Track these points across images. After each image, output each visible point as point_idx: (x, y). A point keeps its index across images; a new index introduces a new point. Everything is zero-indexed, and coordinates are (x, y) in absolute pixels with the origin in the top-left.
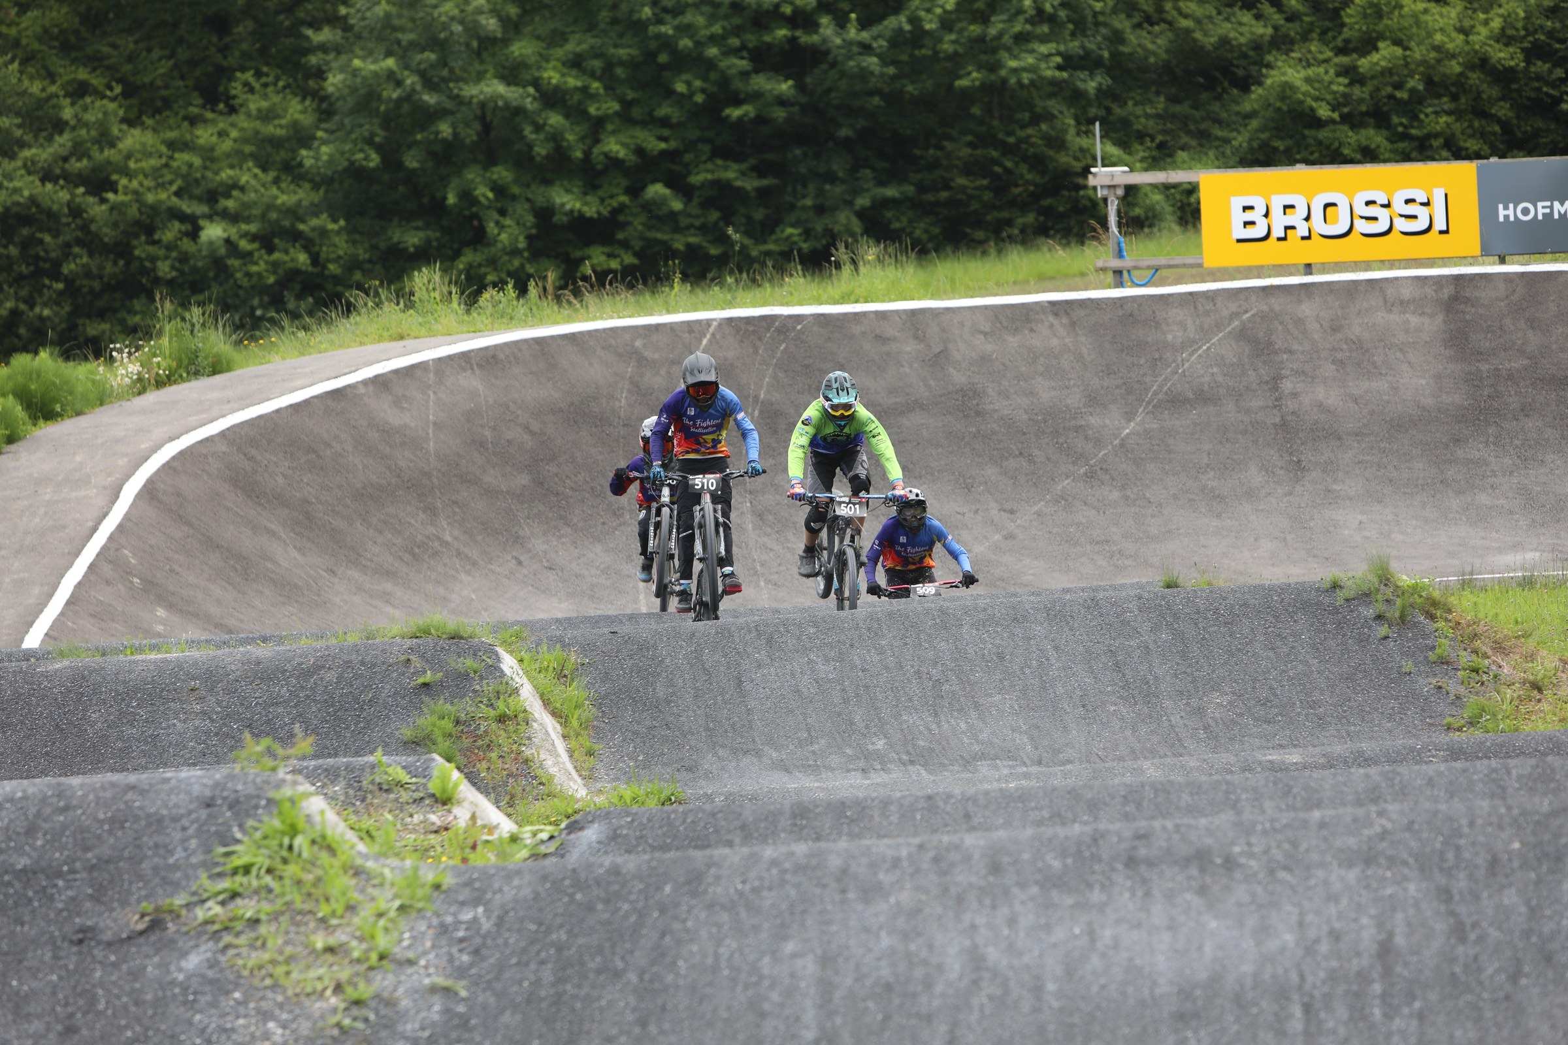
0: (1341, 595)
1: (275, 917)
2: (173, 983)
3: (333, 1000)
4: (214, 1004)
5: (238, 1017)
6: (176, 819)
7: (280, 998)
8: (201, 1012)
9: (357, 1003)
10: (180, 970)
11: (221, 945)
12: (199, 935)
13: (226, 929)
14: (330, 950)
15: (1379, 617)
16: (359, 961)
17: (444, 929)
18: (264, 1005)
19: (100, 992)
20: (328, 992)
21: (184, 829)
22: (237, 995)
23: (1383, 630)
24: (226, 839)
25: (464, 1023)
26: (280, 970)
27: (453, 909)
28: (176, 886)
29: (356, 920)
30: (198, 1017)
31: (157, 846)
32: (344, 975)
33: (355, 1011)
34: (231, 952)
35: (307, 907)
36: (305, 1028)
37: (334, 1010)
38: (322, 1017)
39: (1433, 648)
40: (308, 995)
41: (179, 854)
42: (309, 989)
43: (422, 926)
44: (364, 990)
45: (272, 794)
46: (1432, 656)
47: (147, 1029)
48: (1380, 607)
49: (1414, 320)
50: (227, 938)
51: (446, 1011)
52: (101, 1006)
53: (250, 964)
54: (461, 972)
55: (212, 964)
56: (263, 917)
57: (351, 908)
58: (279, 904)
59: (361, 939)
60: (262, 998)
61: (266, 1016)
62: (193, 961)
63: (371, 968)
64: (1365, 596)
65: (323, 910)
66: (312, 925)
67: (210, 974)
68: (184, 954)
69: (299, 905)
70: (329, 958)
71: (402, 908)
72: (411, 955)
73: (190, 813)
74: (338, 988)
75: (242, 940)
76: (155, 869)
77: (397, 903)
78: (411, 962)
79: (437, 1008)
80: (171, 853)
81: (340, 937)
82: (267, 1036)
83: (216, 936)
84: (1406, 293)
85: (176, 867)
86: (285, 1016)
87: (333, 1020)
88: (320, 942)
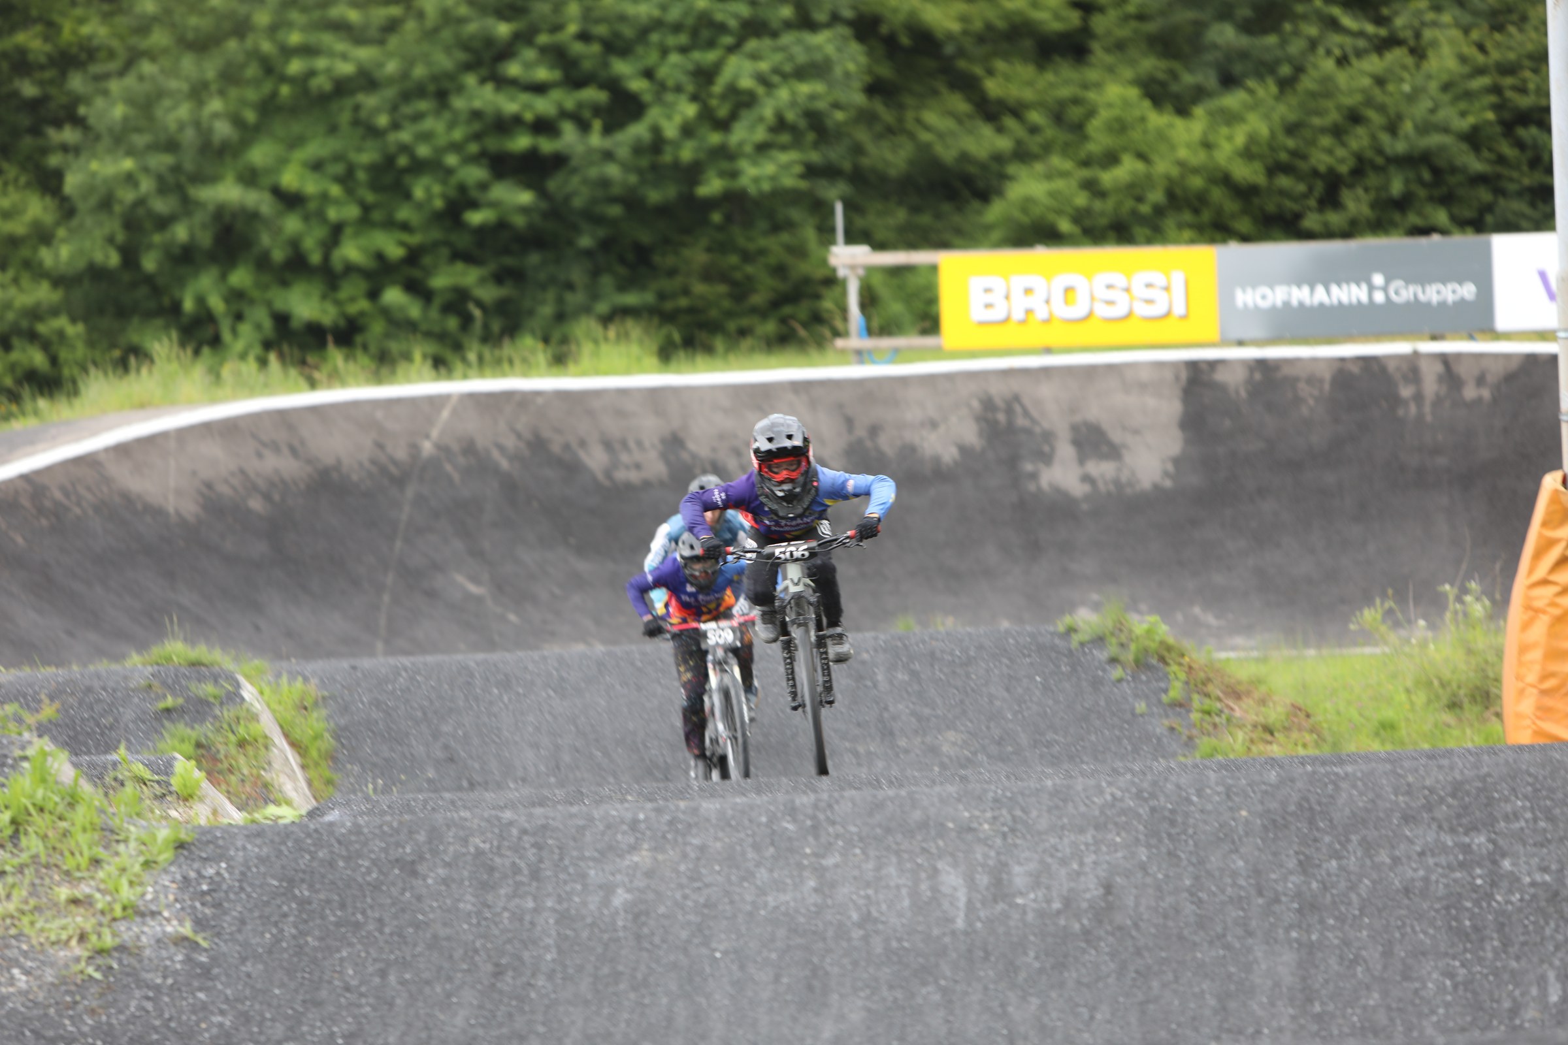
0: (1076, 639)
1: (21, 869)
3: (77, 950)
7: (24, 947)
9: (100, 952)
14: (75, 901)
15: (1114, 661)
16: (103, 913)
18: (10, 953)
20: (74, 942)
23: (1117, 673)
25: (206, 972)
26: (26, 920)
27: (196, 865)
29: (101, 874)
32: (88, 926)
33: (100, 961)
35: (52, 860)
36: (49, 976)
37: (77, 960)
38: (67, 966)
39: (1166, 691)
40: (53, 943)
42: (53, 938)
43: (165, 881)
44: (108, 941)
45: (18, 753)
46: (1165, 698)
48: (1113, 649)
49: (1151, 402)
51: (188, 960)
54: (200, 924)
57: (96, 862)
58: (24, 857)
59: (103, 892)
60: (8, 947)
61: (11, 963)
63: (114, 920)
64: (1099, 640)
65: (69, 864)
66: (57, 878)
69: (43, 859)
70: (72, 907)
71: (147, 864)
72: (154, 907)
74: (83, 938)
77: (141, 859)
78: (154, 914)
79: (179, 958)
81: (84, 889)
82: (12, 981)
84: (1145, 376)
86: (29, 964)
87: (77, 968)
88: (64, 893)
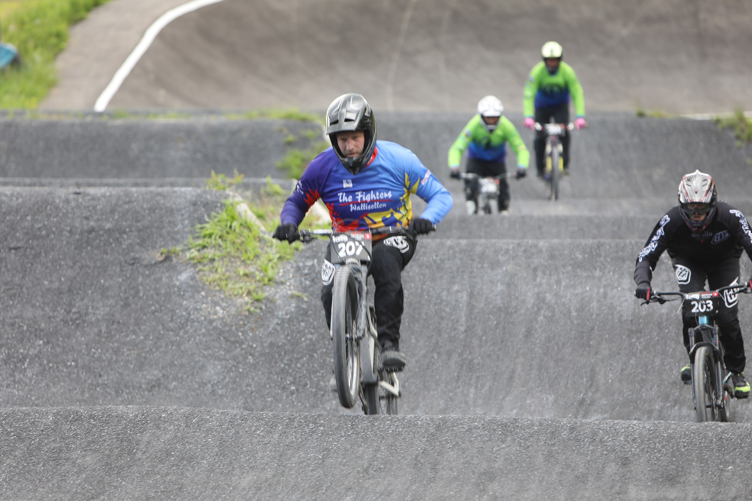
0: (720, 125)
1: (222, 258)
2: (174, 286)
3: (247, 299)
4: (192, 297)
5: (203, 303)
6: (179, 210)
7: (222, 296)
8: (186, 300)
9: (258, 300)
10: (178, 280)
11: (197, 270)
12: (187, 264)
13: (200, 262)
14: (246, 275)
15: (738, 137)
16: (259, 281)
17: (298, 269)
18: (215, 299)
19: (141, 288)
20: (244, 295)
21: (182, 215)
22: (203, 293)
23: (739, 143)
24: (201, 221)
25: (305, 313)
26: (223, 283)
27: (303, 260)
28: (177, 241)
29: (259, 262)
30: (185, 302)
31: (170, 222)
32: (252, 287)
33: (256, 304)
34: (201, 273)
35: (237, 255)
36: (233, 310)
37: (247, 303)
38: (241, 306)
40: (235, 295)
41: (180, 226)
42: (236, 293)
43: (289, 267)
44: (261, 295)
45: (223, 201)
47: (161, 306)
48: (737, 132)
50: (200, 267)
51: (298, 307)
52: (141, 294)
53: (210, 279)
54: (305, 289)
55: (193, 278)
56: (216, 258)
57: (257, 256)
58: (224, 253)
59: (260, 271)
60: (215, 296)
61: (216, 304)
62: (184, 277)
63: (264, 285)
64: (731, 127)
65: (244, 257)
66: (238, 263)
67: (191, 283)
68: (180, 273)
69: (233, 253)
70: (246, 279)
71: (280, 258)
72: (283, 280)
73: (185, 208)
74: (249, 293)
75: (207, 268)
76: (169, 233)
77: (278, 256)
78: (282, 283)
79: (293, 305)
80: (176, 226)
81: (251, 269)
82: (216, 313)
83: (195, 266)
85: (177, 233)
86: (224, 304)
87: (246, 308)
88: (242, 271)
